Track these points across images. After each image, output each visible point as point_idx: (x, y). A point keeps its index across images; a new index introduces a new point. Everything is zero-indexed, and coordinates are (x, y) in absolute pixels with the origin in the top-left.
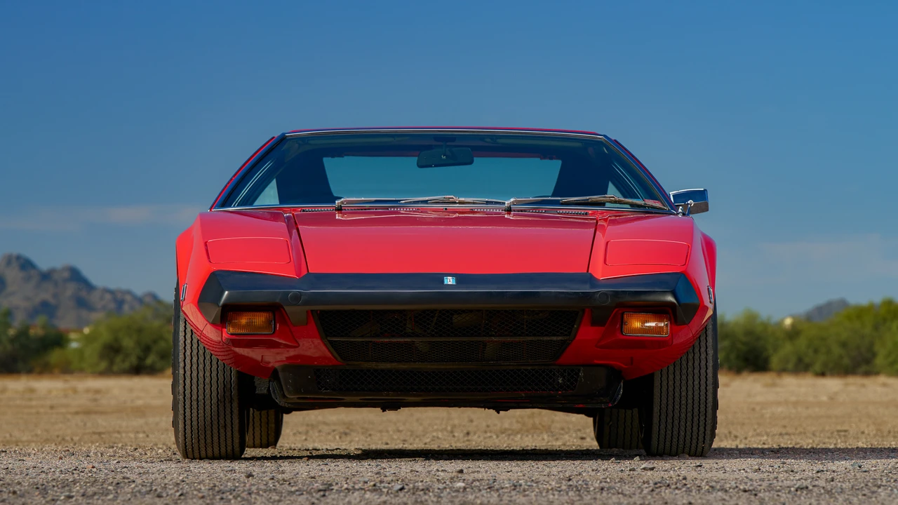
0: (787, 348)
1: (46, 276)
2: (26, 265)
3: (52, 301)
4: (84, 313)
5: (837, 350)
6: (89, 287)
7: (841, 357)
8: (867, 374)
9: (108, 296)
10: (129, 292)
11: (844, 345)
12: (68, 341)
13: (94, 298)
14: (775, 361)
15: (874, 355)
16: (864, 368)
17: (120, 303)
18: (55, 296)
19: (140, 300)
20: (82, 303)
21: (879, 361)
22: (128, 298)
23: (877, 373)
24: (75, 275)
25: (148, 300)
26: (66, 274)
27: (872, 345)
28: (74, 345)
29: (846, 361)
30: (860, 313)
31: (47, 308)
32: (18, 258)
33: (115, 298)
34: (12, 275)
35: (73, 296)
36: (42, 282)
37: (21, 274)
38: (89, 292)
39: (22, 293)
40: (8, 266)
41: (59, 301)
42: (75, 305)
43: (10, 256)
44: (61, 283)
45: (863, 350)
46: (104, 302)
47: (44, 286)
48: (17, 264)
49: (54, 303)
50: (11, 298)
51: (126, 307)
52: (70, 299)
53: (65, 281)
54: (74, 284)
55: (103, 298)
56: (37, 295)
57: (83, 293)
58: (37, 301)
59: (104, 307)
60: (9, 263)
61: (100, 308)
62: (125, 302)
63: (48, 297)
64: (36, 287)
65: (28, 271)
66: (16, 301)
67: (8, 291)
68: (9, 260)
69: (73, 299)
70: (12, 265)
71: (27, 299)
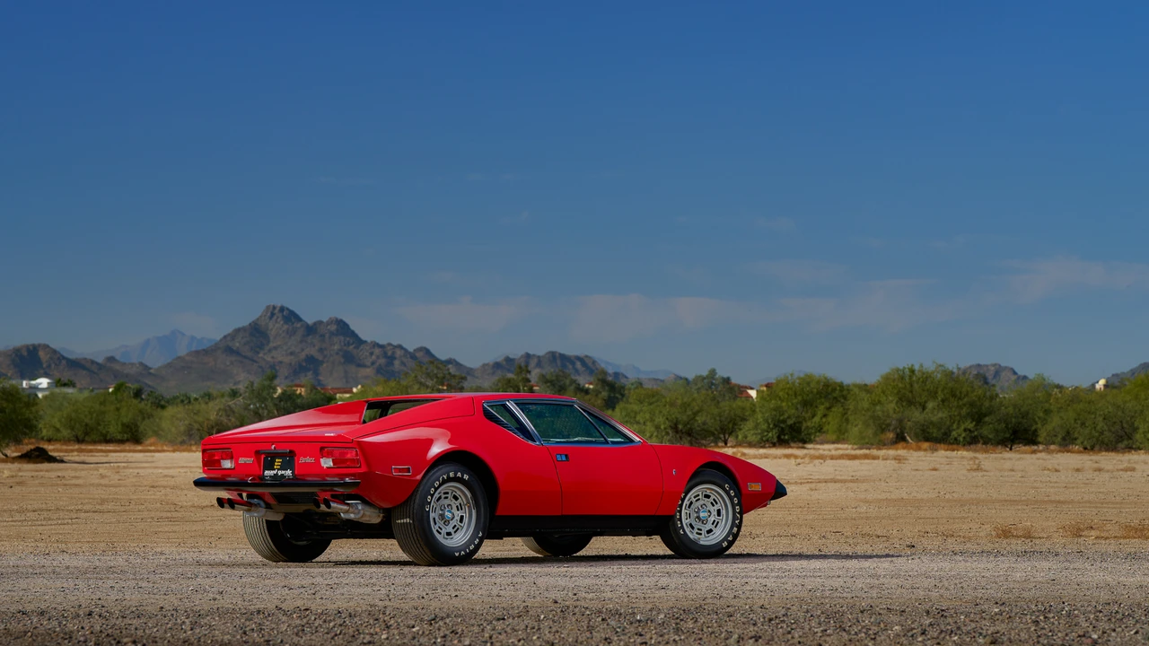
0: (1055, 421)
1: (311, 330)
2: (291, 317)
3: (317, 356)
4: (353, 369)
5: (1101, 425)
6: (361, 342)
8: (1130, 448)
9: (377, 351)
10: (400, 347)
13: (363, 353)
14: (1042, 435)
15: (1136, 430)
17: (391, 359)
18: (321, 350)
19: (413, 356)
20: (349, 359)
21: (1138, 436)
22: (399, 353)
24: (342, 328)
25: (419, 355)
26: (333, 328)
31: (311, 364)
32: (282, 309)
33: (385, 353)
34: (276, 328)
35: (340, 350)
36: (308, 335)
37: (286, 327)
38: (357, 348)
39: (285, 348)
40: (271, 318)
41: (325, 357)
42: (342, 360)
43: (274, 308)
44: (327, 336)
45: (1125, 425)
46: (374, 357)
47: (309, 339)
48: (280, 315)
49: (320, 358)
50: (274, 353)
51: (397, 363)
52: (337, 354)
53: (332, 334)
54: (342, 338)
55: (372, 354)
56: (303, 350)
57: (351, 347)
58: (303, 355)
59: (373, 363)
60: (273, 314)
61: (369, 364)
62: (395, 358)
63: (313, 351)
64: (301, 342)
65: (293, 324)
66: (279, 356)
67: (272, 345)
68: (272, 312)
69: (341, 353)
70: (275, 317)
71: (292, 354)
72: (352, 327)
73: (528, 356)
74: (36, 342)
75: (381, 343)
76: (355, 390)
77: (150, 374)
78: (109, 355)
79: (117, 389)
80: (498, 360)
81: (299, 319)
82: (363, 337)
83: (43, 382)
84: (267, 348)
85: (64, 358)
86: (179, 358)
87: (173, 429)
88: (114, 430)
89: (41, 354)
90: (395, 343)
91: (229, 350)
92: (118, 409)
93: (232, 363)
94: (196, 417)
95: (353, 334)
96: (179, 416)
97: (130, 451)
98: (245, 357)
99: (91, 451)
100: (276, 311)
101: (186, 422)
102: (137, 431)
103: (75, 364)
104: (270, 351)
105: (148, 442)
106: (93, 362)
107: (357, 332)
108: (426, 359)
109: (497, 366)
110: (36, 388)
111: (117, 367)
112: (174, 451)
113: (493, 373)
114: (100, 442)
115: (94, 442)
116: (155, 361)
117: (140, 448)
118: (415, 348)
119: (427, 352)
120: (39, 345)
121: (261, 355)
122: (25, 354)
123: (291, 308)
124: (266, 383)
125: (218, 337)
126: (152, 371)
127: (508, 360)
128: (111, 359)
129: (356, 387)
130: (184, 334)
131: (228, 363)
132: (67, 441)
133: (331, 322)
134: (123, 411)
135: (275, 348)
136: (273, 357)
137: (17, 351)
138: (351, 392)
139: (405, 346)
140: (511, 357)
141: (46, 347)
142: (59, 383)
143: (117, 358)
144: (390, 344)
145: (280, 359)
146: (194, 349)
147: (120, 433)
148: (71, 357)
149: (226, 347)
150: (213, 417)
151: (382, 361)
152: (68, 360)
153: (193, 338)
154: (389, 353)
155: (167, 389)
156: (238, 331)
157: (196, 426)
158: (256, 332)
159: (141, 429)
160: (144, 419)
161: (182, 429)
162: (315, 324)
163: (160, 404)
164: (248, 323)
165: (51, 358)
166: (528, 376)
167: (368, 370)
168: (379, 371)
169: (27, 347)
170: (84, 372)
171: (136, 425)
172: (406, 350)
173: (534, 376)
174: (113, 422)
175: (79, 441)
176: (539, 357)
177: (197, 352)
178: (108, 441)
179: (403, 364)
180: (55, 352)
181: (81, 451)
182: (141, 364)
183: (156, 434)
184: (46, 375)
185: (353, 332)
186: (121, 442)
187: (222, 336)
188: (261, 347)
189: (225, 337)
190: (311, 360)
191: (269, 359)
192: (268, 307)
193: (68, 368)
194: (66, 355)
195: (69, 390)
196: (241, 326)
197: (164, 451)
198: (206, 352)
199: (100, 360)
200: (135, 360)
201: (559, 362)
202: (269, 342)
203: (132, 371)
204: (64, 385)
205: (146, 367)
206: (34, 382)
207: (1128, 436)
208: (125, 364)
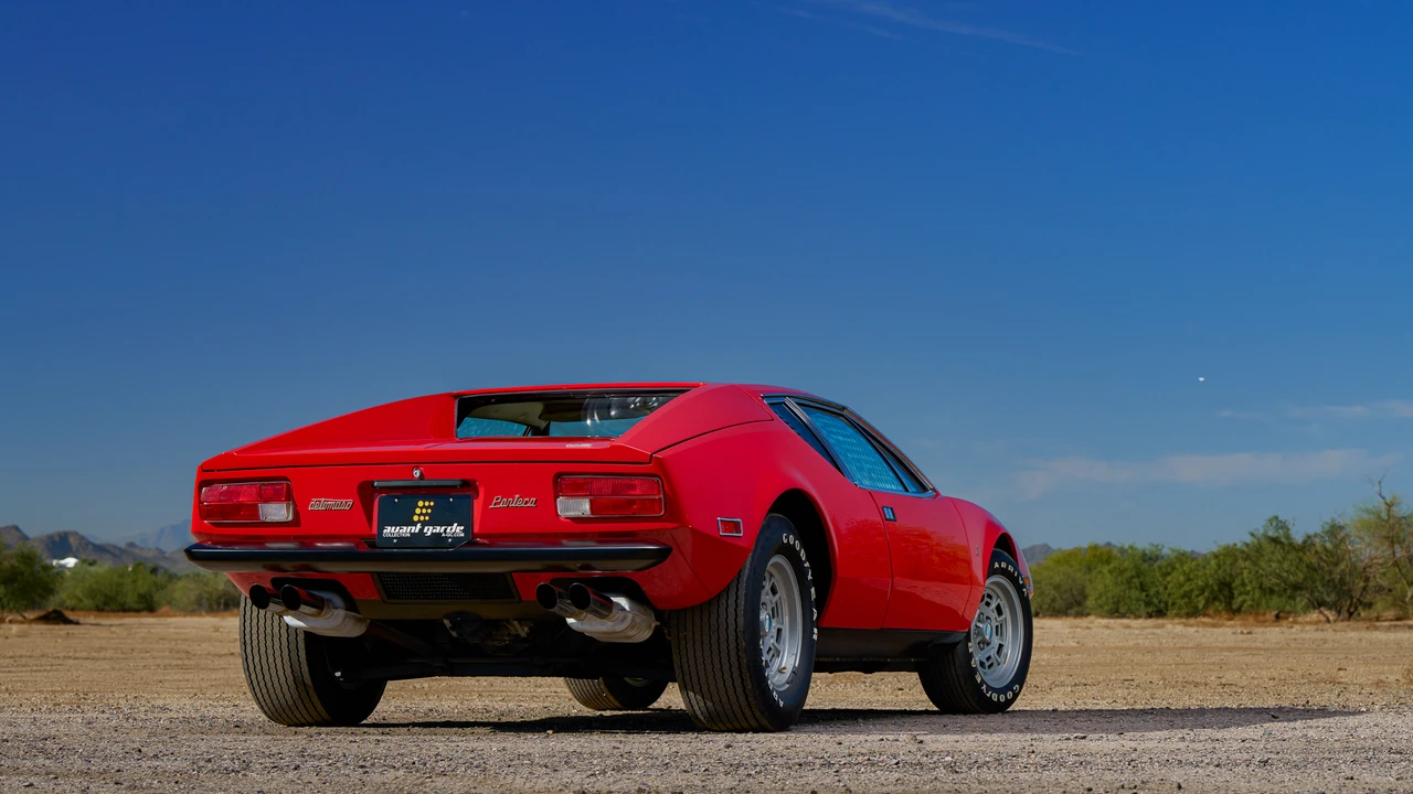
7: (1053, 600)
8: (1079, 615)
11: (1057, 587)
15: (1085, 597)
16: (1076, 609)
21: (1090, 602)
23: (1088, 615)
27: (1083, 588)
29: (1059, 604)
30: (1068, 558)
45: (1075, 593)
74: (66, 530)
78: (129, 541)
83: (70, 562)
85: (89, 543)
87: (185, 599)
88: (131, 600)
89: (71, 539)
92: (134, 582)
94: (206, 589)
96: (190, 587)
101: (196, 592)
102: (152, 601)
103: (101, 549)
105: (162, 609)
106: (115, 547)
110: (64, 566)
111: (137, 551)
114: (117, 611)
122: (57, 539)
128: (132, 545)
134: (139, 584)
137: (50, 537)
141: (76, 534)
142: (85, 563)
143: (137, 542)
147: (137, 603)
148: (97, 542)
150: (223, 589)
157: (206, 596)
159: (156, 599)
160: (157, 590)
161: (193, 598)
170: (109, 556)
171: (152, 597)
174: (130, 593)
175: (98, 610)
178: (125, 610)
180: (82, 538)
181: (96, 617)
183: (169, 603)
184: (75, 557)
186: (138, 610)
193: (92, 551)
194: (92, 540)
195: (93, 568)
197: (177, 617)
199: (122, 545)
203: (150, 555)
204: (91, 564)
205: (162, 552)
206: (62, 562)
207: (1079, 604)
208: (142, 549)
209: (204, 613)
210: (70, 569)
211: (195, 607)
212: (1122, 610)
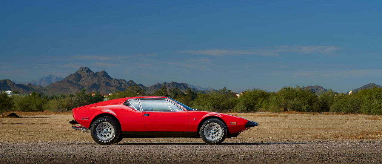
0: (335, 105)
1: (95, 75)
2: (88, 71)
3: (97, 83)
4: (109, 88)
5: (349, 105)
6: (111, 79)
9: (117, 82)
10: (124, 80)
12: (103, 98)
13: (112, 82)
14: (331, 109)
17: (121, 84)
18: (98, 81)
19: (128, 83)
20: (108, 84)
21: (361, 109)
22: (123, 82)
24: (105, 74)
25: (130, 83)
26: (102, 74)
28: (106, 99)
31: (95, 86)
32: (86, 68)
33: (119, 82)
34: (84, 74)
35: (105, 81)
36: (94, 76)
37: (87, 74)
38: (110, 80)
39: (87, 80)
40: (82, 71)
41: (99, 83)
42: (105, 85)
43: (83, 67)
44: (100, 77)
46: (115, 84)
47: (94, 78)
48: (85, 70)
49: (98, 84)
50: (83, 82)
51: (123, 85)
52: (104, 82)
53: (102, 76)
54: (105, 77)
55: (115, 82)
56: (92, 81)
57: (108, 80)
58: (92, 83)
59: (115, 85)
60: (83, 70)
61: (114, 86)
62: (123, 83)
63: (95, 81)
64: (92, 78)
65: (89, 73)
66: (85, 83)
67: (82, 80)
68: (83, 69)
69: (105, 82)
70: (83, 71)
71: (89, 82)
72: (108, 74)
73: (165, 83)
74: (6, 79)
75: (118, 79)
76: (110, 94)
77: (43, 89)
78: (29, 83)
79: (33, 94)
80: (156, 84)
81: (91, 71)
82: (112, 77)
83: (9, 92)
84: (81, 81)
85: (15, 84)
86: (52, 84)
87: (54, 107)
88: (34, 107)
89: (8, 82)
90: (122, 79)
91: (69, 81)
92: (35, 101)
93: (69, 85)
94: (61, 103)
95: (109, 76)
96: (55, 103)
97: (41, 114)
98: (73, 83)
99: (29, 114)
100: (84, 68)
101: (58, 105)
102: (42, 108)
103: (19, 86)
104: (82, 81)
105: (45, 111)
106: (24, 85)
107: (110, 75)
108: (133, 84)
109: (155, 86)
110: (6, 95)
111: (32, 87)
112: (55, 114)
113: (154, 89)
114: (29, 111)
115: (28, 111)
116: (45, 85)
117: (43, 113)
118: (129, 80)
119: (133, 82)
120: (7, 80)
121: (79, 83)
122: (2, 82)
123: (89, 68)
124: (82, 92)
125: (65, 77)
126: (43, 88)
127: (159, 84)
128: (30, 84)
129: (110, 93)
130: (53, 76)
131: (68, 85)
132: (19, 111)
133: (101, 72)
134: (37, 101)
135: (83, 81)
136: (83, 84)
138: (109, 95)
139: (125, 80)
140: (160, 83)
141: (9, 80)
142: (14, 92)
143: (32, 84)
144: (120, 79)
145: (85, 84)
146: (57, 81)
147: (36, 108)
149: (68, 80)
150: (66, 103)
151: (118, 85)
152: (16, 84)
153: (57, 77)
154: (121, 82)
155: (49, 94)
156: (71, 75)
157: (61, 106)
158: (78, 76)
159: (43, 107)
160: (43, 104)
161: (57, 107)
162: (96, 73)
163: (48, 99)
164: (74, 73)
165: (11, 84)
166: (166, 90)
167: (113, 88)
168: (117, 88)
169: (3, 80)
170: (21, 88)
171: (41, 106)
172: (126, 81)
173: (168, 89)
174: (34, 105)
175: (23, 111)
176: (169, 83)
177: (58, 82)
178: (32, 111)
179: (125, 86)
180: (12, 82)
181: (26, 114)
182: (40, 86)
183: (48, 108)
184: (10, 90)
185: (109, 75)
186: (37, 111)
187: (66, 77)
188: (79, 80)
189: (67, 77)
190: (95, 84)
191: (82, 84)
192: (81, 67)
193: (16, 87)
194: (15, 83)
195: (18, 95)
196: (72, 74)
197: (52, 114)
198: (61, 82)
199: (26, 84)
200: (37, 85)
201: (175, 85)
202: (81, 79)
203: (37, 88)
204: (16, 93)
205: (42, 87)
206: (6, 92)
207: (358, 109)
208: (34, 86)
209: (61, 113)
210: (9, 94)
211: (58, 110)
212: (372, 112)
